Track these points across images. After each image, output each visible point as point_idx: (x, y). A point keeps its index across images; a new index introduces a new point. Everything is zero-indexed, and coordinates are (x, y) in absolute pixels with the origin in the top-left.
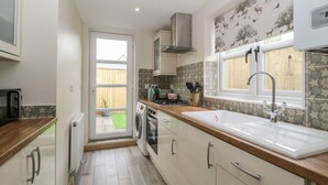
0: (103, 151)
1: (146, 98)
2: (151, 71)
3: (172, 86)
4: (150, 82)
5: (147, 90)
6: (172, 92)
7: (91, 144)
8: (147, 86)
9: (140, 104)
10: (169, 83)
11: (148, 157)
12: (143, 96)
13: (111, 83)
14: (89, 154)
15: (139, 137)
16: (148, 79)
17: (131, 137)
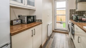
0: (58, 33)
1: (72, 19)
2: (75, 10)
3: (84, 15)
4: (74, 14)
5: (73, 17)
6: (84, 17)
7: (55, 30)
8: (73, 15)
9: (70, 21)
10: (83, 14)
11: (72, 39)
12: (71, 18)
13: (63, 14)
14: (54, 33)
15: (69, 32)
16: (74, 13)
17: (67, 31)
